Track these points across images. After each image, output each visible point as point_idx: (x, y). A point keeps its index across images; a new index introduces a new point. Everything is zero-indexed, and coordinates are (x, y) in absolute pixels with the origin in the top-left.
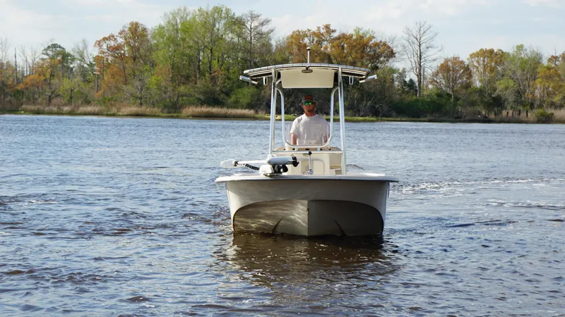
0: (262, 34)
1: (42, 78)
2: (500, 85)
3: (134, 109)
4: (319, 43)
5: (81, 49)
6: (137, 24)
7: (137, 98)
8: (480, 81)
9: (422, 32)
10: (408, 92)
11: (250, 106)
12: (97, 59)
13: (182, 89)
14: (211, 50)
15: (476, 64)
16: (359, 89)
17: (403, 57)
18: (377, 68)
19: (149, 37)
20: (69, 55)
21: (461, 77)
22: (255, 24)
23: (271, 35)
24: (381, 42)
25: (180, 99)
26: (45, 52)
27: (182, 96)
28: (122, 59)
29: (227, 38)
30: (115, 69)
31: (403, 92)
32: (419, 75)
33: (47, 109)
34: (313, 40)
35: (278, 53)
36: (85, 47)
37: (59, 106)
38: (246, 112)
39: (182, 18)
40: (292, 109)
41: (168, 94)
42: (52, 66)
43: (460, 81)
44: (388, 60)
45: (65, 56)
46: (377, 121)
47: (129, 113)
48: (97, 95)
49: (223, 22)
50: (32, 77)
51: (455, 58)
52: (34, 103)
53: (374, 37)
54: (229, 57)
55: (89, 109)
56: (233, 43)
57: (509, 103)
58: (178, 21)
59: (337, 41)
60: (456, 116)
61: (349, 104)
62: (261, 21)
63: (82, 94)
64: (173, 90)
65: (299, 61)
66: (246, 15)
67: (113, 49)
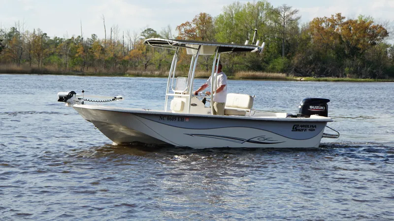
0: (292, 21)
1: (141, 52)
3: (202, 73)
4: (333, 27)
5: (167, 32)
6: (205, 14)
7: (204, 65)
11: (283, 71)
12: (178, 37)
13: (236, 59)
16: (361, 59)
18: (375, 44)
19: (213, 23)
20: (158, 36)
22: (287, 13)
23: (299, 21)
24: (378, 25)
25: (234, 66)
26: (142, 34)
27: (236, 64)
28: (195, 39)
29: (267, 24)
33: (144, 73)
34: (329, 24)
35: (303, 34)
36: (170, 30)
37: (152, 71)
38: (280, 75)
39: (236, 10)
40: (313, 73)
41: (226, 63)
44: (383, 38)
46: (375, 81)
47: (199, 76)
48: (178, 63)
49: (265, 12)
50: (134, 51)
52: (136, 69)
53: (372, 22)
54: (268, 37)
56: (272, 27)
58: (233, 12)
59: (346, 25)
61: (354, 70)
62: (292, 11)
63: (167, 62)
64: (229, 60)
65: (318, 39)
66: (281, 7)
67: (189, 32)
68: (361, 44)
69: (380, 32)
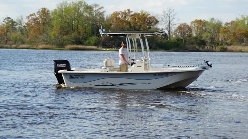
0: (100, 13)
1: (3, 32)
2: (204, 35)
3: (44, 46)
4: (125, 17)
5: (20, 20)
6: (45, 8)
7: (45, 41)
8: (196, 34)
9: (170, 12)
10: (164, 39)
11: (95, 45)
12: (28, 24)
13: (65, 37)
14: (78, 20)
15: (193, 26)
17: (162, 23)
18: (150, 28)
19: (50, 14)
20: (15, 22)
21: (187, 32)
22: (97, 8)
23: (104, 13)
24: (152, 16)
25: (64, 41)
26: (4, 21)
27: (65, 40)
28: (38, 24)
29: (85, 15)
30: (35, 29)
31: (162, 38)
32: (169, 31)
33: (5, 46)
34: (123, 16)
35: (107, 21)
36: (22, 19)
37: (10, 45)
38: (93, 47)
39: (65, 6)
40: (114, 46)
41: (59, 40)
42: (7, 27)
43: (187, 34)
44: (155, 25)
45: (13, 23)
46: (151, 51)
47: (42, 48)
48: (27, 40)
49: (83, 8)
51: (185, 24)
53: (149, 14)
54: (85, 23)
55: (24, 46)
56: (88, 17)
57: (208, 43)
58: (63, 7)
59: (133, 16)
60: (185, 49)
61: (138, 44)
62: (100, 7)
63: (21, 39)
64: (61, 38)
65: (117, 25)
66: (93, 5)
67: (35, 20)
68: (143, 28)
69: (153, 21)
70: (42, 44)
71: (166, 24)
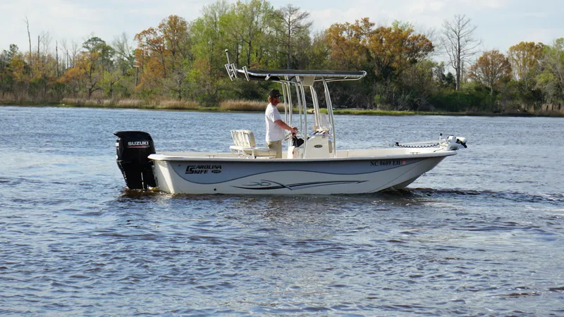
0: (300, 28)
1: (83, 71)
2: (540, 79)
3: (173, 102)
4: (358, 36)
5: (121, 42)
6: (176, 17)
7: (176, 91)
8: (520, 75)
9: (461, 26)
10: (446, 86)
12: (137, 52)
13: (221, 82)
14: (250, 43)
15: (515, 57)
16: (397, 82)
17: (442, 50)
18: (415, 61)
19: (188, 31)
20: (109, 48)
21: (500, 71)
22: (293, 17)
23: (310, 29)
24: (420, 35)
25: (219, 92)
26: (85, 45)
27: (221, 89)
28: (162, 53)
29: (265, 31)
30: (155, 63)
31: (442, 86)
32: (458, 69)
33: (87, 101)
34: (352, 33)
35: (316, 46)
36: (126, 40)
37: (99, 99)
39: (221, 11)
41: (207, 88)
42: (93, 60)
43: (500, 75)
44: (426, 54)
45: (105, 49)
46: (416, 114)
47: (168, 106)
48: (136, 88)
49: (262, 15)
50: (73, 70)
51: (494, 52)
52: (75, 96)
53: (412, 31)
54: (267, 51)
55: (129, 102)
56: (272, 37)
57: (548, 97)
58: (217, 15)
59: (376, 35)
60: (495, 110)
61: (387, 98)
62: (300, 15)
63: (122, 87)
64: (211, 83)
65: (337, 54)
66: (284, 9)
67: (152, 43)
68: (397, 62)
69: (422, 45)
70: (168, 97)
71: (451, 53)
